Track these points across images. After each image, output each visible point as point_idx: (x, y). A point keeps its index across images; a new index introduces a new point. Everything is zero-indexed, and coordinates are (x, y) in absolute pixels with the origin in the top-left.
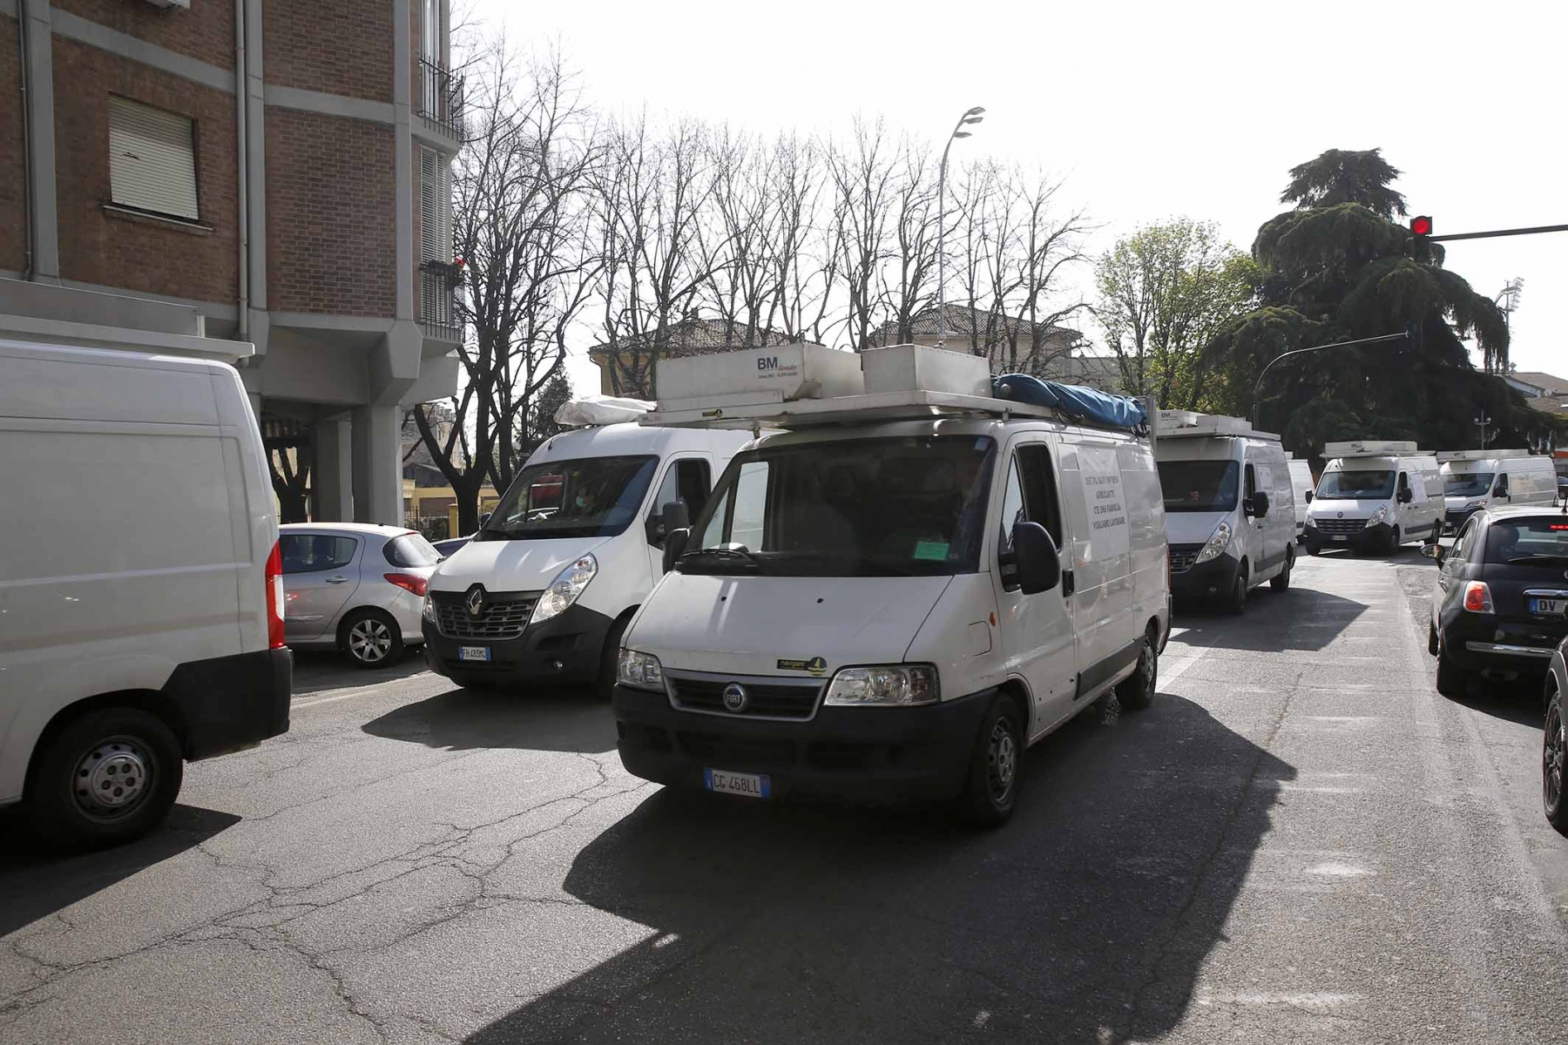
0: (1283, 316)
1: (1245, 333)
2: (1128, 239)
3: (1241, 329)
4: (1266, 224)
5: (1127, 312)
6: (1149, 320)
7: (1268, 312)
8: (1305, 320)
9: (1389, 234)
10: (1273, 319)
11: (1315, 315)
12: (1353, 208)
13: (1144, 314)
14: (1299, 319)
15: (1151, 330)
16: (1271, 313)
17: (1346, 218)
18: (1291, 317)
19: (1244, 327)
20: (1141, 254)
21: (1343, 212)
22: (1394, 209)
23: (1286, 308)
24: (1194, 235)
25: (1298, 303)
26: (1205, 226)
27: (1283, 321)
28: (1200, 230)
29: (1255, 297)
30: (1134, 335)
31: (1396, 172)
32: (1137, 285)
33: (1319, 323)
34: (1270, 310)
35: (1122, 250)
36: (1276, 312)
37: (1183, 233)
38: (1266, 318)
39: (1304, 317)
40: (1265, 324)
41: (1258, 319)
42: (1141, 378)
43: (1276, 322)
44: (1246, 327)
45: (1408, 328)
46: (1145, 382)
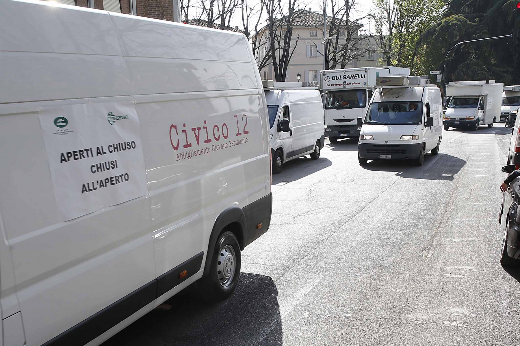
0: (459, 20)
1: (441, 28)
3: (440, 26)
8: (469, 22)
11: (472, 19)
14: (466, 22)
15: (396, 23)
16: (454, 19)
18: (462, 21)
23: (460, 16)
25: (465, 13)
27: (459, 23)
29: (445, 7)
30: (389, 27)
33: (474, 24)
34: (453, 17)
36: (455, 18)
38: (451, 22)
39: (468, 20)
40: (450, 24)
41: (447, 21)
42: (390, 48)
44: (442, 25)
45: (512, 33)
46: (392, 49)
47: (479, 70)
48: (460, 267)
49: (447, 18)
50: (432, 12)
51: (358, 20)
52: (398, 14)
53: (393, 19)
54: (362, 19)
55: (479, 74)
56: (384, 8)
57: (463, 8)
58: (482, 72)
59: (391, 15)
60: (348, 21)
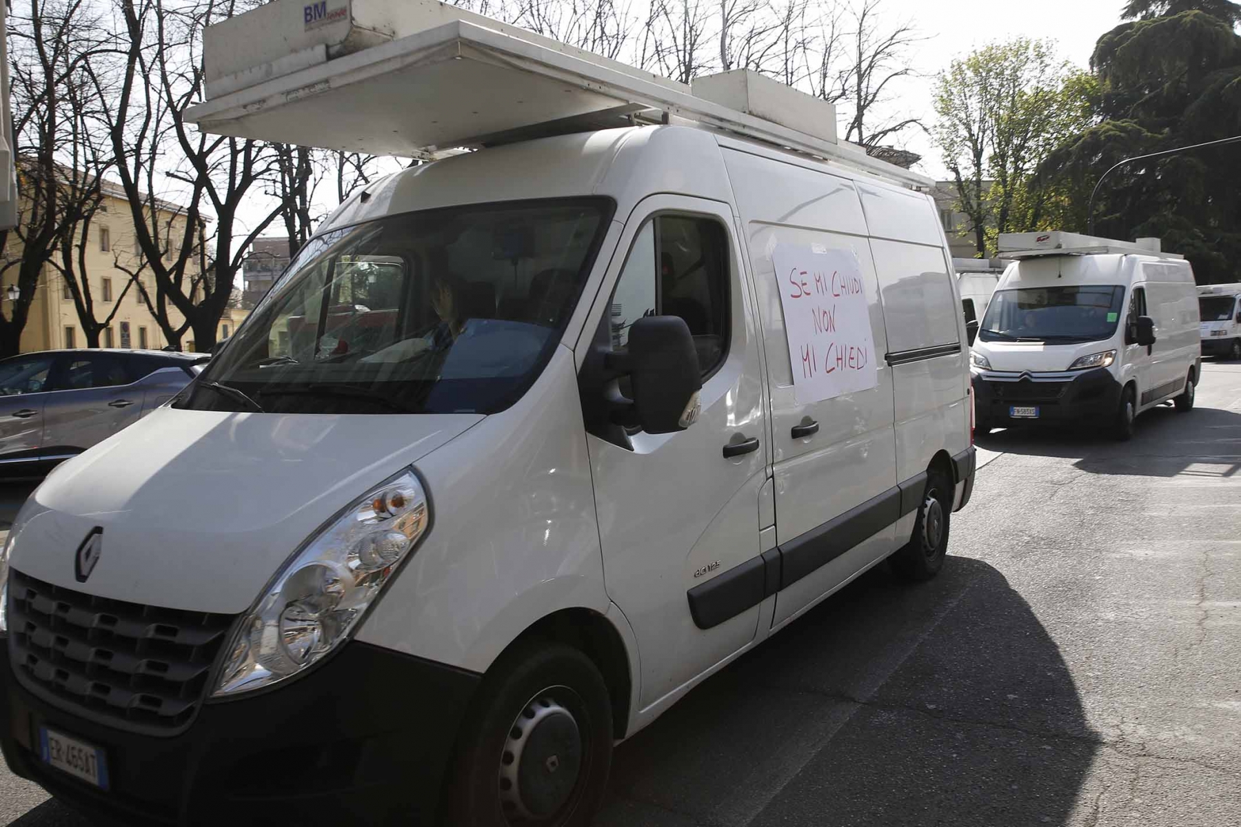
0: (1123, 129)
1: (1083, 147)
2: (963, 58)
3: (1077, 144)
4: (1104, 35)
5: (964, 132)
6: (986, 140)
7: (1105, 127)
8: (1146, 132)
11: (1154, 129)
12: (1195, 15)
13: (981, 134)
14: (1139, 132)
16: (1108, 126)
17: (1188, 25)
18: (1131, 131)
19: (1081, 141)
20: (977, 72)
21: (1184, 19)
23: (1126, 122)
24: (1031, 53)
25: (1140, 116)
26: (1043, 43)
27: (1123, 134)
28: (1038, 46)
32: (974, 104)
33: (1160, 136)
35: (958, 69)
36: (1114, 126)
37: (1019, 50)
38: (1105, 132)
39: (1144, 130)
40: (1102, 138)
41: (1095, 134)
43: (1114, 135)
44: (1083, 142)
55: (1184, 245)
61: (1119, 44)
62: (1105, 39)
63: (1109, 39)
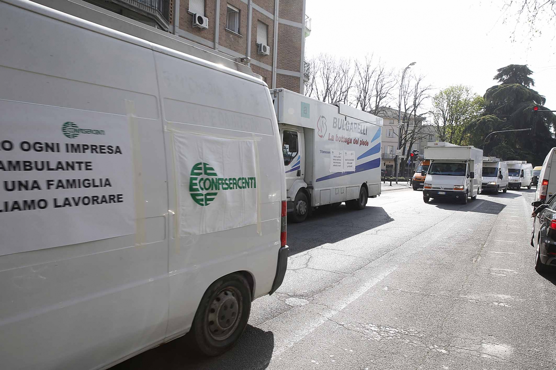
0: (492, 118)
1: (480, 123)
2: (443, 90)
5: (441, 113)
7: (487, 117)
8: (499, 120)
9: (528, 94)
10: (489, 119)
11: (502, 118)
12: (517, 85)
14: (497, 120)
15: (448, 118)
16: (488, 117)
17: (515, 89)
18: (495, 119)
21: (514, 87)
22: (531, 84)
23: (493, 116)
25: (497, 114)
26: (469, 87)
27: (492, 120)
28: (467, 88)
29: (483, 110)
30: (443, 121)
31: (532, 72)
32: (445, 105)
33: (503, 121)
34: (488, 116)
35: (441, 93)
36: (490, 117)
37: (461, 89)
38: (487, 119)
39: (499, 119)
40: (486, 120)
41: (484, 119)
42: (444, 134)
43: (490, 121)
44: (480, 121)
45: (531, 127)
46: (445, 135)
47: (508, 151)
48: (503, 270)
49: (484, 117)
50: (473, 112)
51: (422, 114)
52: (450, 112)
53: (446, 116)
54: (425, 114)
55: (508, 154)
56: (440, 108)
57: (495, 111)
58: (510, 153)
59: (445, 113)
60: (415, 115)
61: (493, 92)
62: (489, 90)
63: (491, 90)
